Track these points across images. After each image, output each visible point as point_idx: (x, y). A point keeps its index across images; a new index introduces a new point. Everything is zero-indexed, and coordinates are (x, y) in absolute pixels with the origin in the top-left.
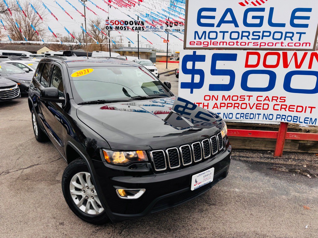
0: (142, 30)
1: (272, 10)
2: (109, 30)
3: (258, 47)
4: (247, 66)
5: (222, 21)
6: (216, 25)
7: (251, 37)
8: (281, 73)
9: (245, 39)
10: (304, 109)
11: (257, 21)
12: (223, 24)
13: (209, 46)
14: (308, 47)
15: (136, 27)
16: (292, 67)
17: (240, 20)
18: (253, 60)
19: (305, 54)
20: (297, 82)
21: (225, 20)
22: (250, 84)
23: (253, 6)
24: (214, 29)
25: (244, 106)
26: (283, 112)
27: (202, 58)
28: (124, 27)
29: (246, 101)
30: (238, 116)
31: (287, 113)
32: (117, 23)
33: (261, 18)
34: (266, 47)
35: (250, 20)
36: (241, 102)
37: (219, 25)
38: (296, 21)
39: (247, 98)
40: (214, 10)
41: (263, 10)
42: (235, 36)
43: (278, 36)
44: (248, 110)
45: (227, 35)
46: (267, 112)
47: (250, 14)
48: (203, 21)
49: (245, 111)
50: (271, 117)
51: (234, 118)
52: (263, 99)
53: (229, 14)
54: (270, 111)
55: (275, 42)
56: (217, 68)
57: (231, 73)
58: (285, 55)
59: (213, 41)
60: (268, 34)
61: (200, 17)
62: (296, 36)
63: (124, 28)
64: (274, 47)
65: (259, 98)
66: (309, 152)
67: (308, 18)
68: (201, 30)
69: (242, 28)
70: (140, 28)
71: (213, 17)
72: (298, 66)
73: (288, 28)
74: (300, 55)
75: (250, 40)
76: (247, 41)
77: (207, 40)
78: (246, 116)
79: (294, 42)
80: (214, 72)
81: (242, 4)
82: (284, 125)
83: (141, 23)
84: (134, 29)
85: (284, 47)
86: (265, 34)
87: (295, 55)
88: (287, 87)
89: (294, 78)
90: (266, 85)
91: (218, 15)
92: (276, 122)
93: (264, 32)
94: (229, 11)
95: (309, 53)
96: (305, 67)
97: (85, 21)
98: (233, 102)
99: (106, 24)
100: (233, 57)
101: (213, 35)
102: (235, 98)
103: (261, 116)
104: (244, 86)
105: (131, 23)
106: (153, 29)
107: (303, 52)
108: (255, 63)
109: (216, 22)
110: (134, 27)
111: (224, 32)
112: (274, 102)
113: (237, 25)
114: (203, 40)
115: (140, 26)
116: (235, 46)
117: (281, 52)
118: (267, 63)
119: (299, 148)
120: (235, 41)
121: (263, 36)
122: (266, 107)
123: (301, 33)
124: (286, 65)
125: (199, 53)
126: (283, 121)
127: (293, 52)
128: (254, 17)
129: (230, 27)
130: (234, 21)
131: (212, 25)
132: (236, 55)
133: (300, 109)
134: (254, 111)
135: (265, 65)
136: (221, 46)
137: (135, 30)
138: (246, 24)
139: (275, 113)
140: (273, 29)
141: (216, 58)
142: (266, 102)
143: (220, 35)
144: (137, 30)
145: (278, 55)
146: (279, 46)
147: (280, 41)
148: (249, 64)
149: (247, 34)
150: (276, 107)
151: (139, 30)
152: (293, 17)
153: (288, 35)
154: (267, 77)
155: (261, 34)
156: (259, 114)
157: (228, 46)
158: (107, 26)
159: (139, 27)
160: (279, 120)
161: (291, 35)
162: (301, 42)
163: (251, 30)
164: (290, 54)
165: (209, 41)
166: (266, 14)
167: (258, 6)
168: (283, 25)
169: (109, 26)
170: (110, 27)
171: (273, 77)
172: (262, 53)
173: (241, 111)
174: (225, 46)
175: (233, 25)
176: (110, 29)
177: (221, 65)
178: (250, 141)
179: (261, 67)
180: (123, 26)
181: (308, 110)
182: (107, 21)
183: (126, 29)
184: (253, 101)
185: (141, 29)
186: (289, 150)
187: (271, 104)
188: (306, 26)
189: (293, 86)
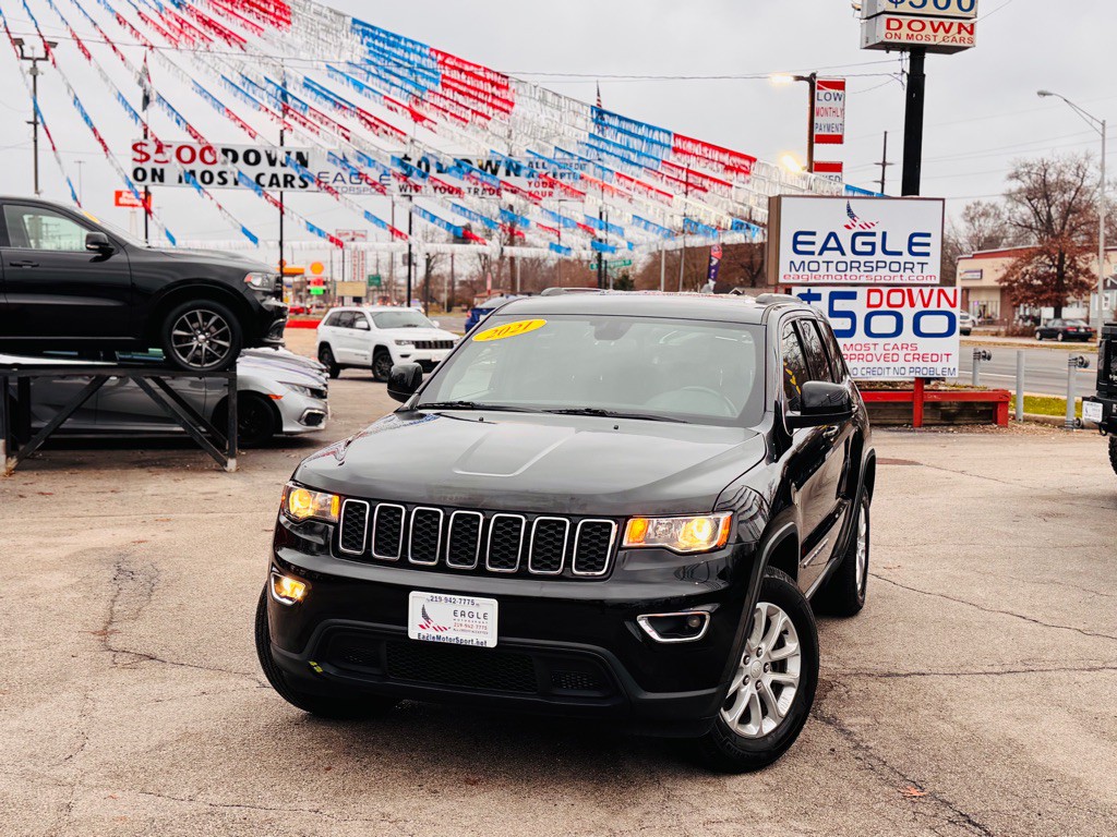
0: (300, 187)
1: (884, 234)
2: (148, 181)
3: (873, 281)
4: (869, 306)
5: (824, 248)
6: (817, 253)
7: (862, 268)
8: (908, 313)
9: (855, 270)
10: (939, 358)
11: (869, 248)
12: (825, 252)
13: (810, 281)
14: (933, 282)
15: (274, 176)
16: (919, 307)
17: (847, 247)
18: (875, 299)
19: (932, 291)
20: (928, 324)
21: (829, 246)
22: (874, 330)
23: (862, 230)
24: (815, 257)
25: (869, 358)
26: (916, 364)
27: (818, 297)
28: (220, 174)
29: (871, 351)
30: (864, 371)
31: (921, 364)
32: (186, 155)
33: (873, 244)
34: (883, 281)
35: (859, 247)
36: (865, 353)
37: (821, 253)
38: (915, 249)
39: (872, 347)
40: (814, 234)
41: (873, 234)
42: (842, 267)
43: (895, 267)
44: (875, 364)
45: (832, 266)
46: (897, 365)
47: (859, 240)
48: (800, 247)
49: (871, 365)
50: (903, 371)
51: (859, 375)
52: (890, 347)
53: (832, 238)
54: (901, 363)
55: (892, 274)
56: (836, 309)
57: (851, 315)
58: (910, 292)
59: (814, 273)
60: (883, 265)
61: (796, 242)
62: (918, 268)
63: (217, 179)
64: (892, 282)
65: (887, 347)
66: (955, 422)
67: (928, 245)
68: (798, 259)
69: (850, 256)
70: (288, 181)
71: (813, 243)
72: (926, 305)
73: (907, 257)
74: (926, 291)
75: (862, 273)
76: (858, 274)
77: (807, 272)
78: (872, 371)
79: (916, 274)
80: (833, 314)
81: (847, 227)
82: (921, 381)
83: (293, 156)
84: (265, 180)
85: (904, 282)
86: (880, 264)
87: (921, 291)
88: (917, 331)
89: (924, 319)
90: (893, 329)
91: (820, 240)
92: (910, 377)
93: (878, 262)
94: (832, 235)
95: (936, 289)
96: (933, 306)
97: (36, 141)
98: (857, 353)
99: (135, 160)
100: (852, 296)
101: (814, 266)
102: (858, 347)
103: (891, 371)
104: (868, 332)
105: (252, 157)
106: (349, 185)
107: (930, 288)
108: (877, 302)
109: (817, 248)
110: (263, 174)
111: (828, 262)
112: (905, 351)
113: (843, 254)
114: (801, 273)
115: (289, 170)
116: (843, 281)
117: (905, 289)
118: (892, 302)
119: (942, 418)
120: (843, 274)
121: (877, 267)
122: (895, 358)
123: (923, 264)
124: (912, 305)
125: (814, 290)
126: (918, 375)
127: (918, 288)
128: (864, 244)
129: (836, 256)
130: (840, 248)
131: (812, 253)
132: (855, 293)
133: (935, 358)
134: (882, 364)
135: (889, 305)
136: (826, 281)
137: (271, 184)
138: (855, 252)
139: (907, 365)
140: (889, 259)
141: (834, 296)
142: (895, 351)
143: (823, 266)
144: (278, 185)
145: (902, 292)
146: (898, 281)
147: (899, 274)
148: (872, 303)
149: (857, 265)
150: (908, 358)
151: (285, 186)
152: (911, 244)
153: (907, 266)
154: (893, 319)
155: (874, 265)
156: (888, 368)
157: (834, 281)
158: (138, 165)
159: (286, 176)
160: (913, 375)
161: (911, 266)
162: (925, 274)
163: (862, 259)
164: (915, 291)
165: (809, 273)
166: (878, 240)
167: (867, 230)
168: (900, 254)
169: (148, 166)
170: (154, 171)
171: (899, 318)
172: (885, 290)
173: (866, 365)
174: (830, 281)
175: (838, 252)
176: (153, 180)
177: (839, 305)
178: (880, 411)
179: (885, 307)
180: (215, 169)
181: (945, 357)
182: (141, 144)
183: (225, 182)
184: (880, 351)
185: (297, 182)
186: (929, 422)
187: (902, 353)
188: (927, 254)
189: (923, 329)
